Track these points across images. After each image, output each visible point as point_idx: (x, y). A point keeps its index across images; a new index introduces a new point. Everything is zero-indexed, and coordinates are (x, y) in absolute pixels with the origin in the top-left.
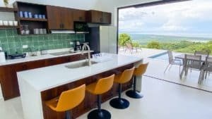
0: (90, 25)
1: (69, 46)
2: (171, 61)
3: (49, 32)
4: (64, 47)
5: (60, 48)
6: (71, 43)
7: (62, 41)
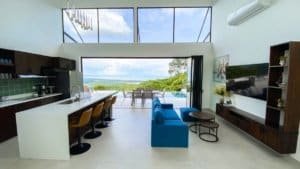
0: (57, 70)
1: (32, 91)
2: (125, 96)
3: (15, 76)
4: (27, 92)
5: (22, 93)
6: (34, 88)
7: (24, 86)
